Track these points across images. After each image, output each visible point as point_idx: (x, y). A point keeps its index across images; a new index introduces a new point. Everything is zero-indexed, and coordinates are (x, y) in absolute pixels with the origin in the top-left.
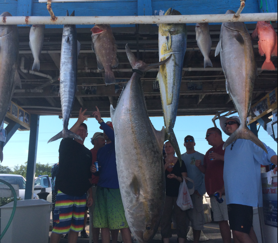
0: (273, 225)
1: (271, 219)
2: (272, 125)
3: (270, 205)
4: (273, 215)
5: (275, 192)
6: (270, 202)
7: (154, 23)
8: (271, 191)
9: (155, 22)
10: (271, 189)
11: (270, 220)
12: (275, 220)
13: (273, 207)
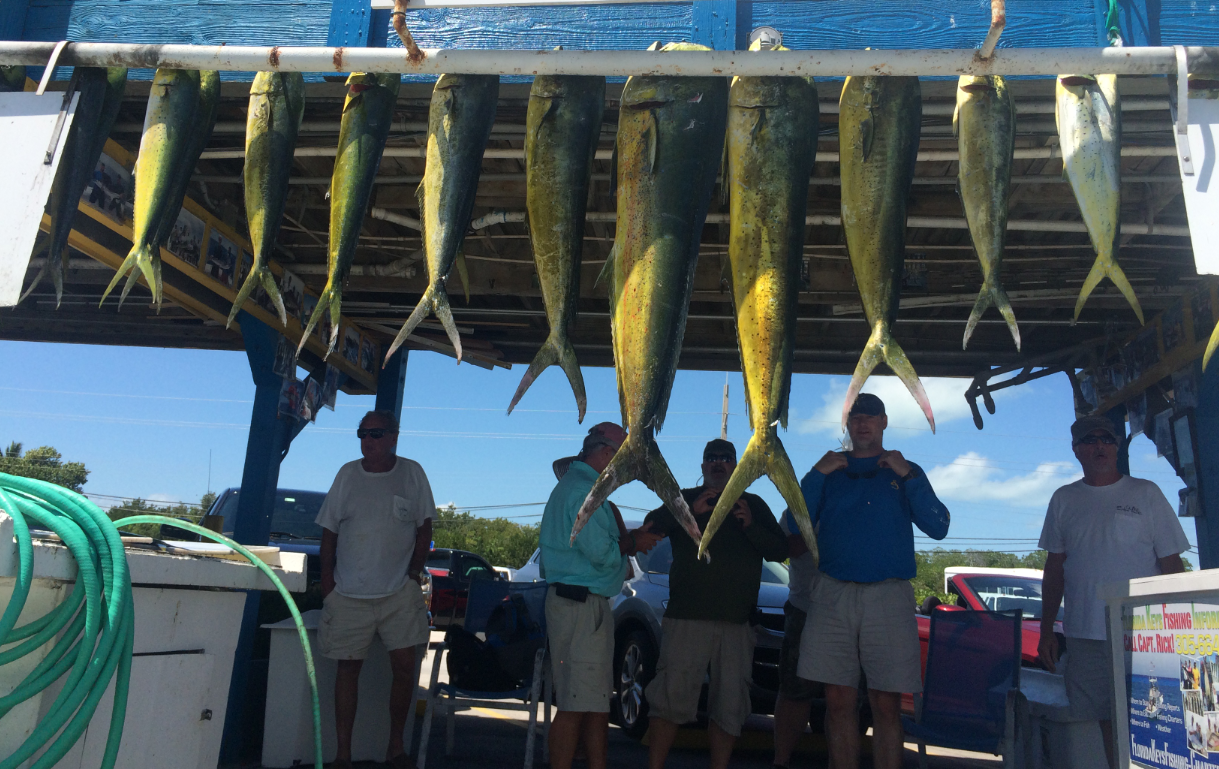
0: (1157, 761)
1: (1153, 742)
2: (1172, 421)
3: (1152, 694)
4: (1160, 728)
5: (1169, 646)
6: (1152, 681)
7: (717, 74)
8: (1158, 644)
9: (720, 71)
10: (1158, 636)
11: (1149, 746)
12: (1166, 745)
13: (1162, 699)
